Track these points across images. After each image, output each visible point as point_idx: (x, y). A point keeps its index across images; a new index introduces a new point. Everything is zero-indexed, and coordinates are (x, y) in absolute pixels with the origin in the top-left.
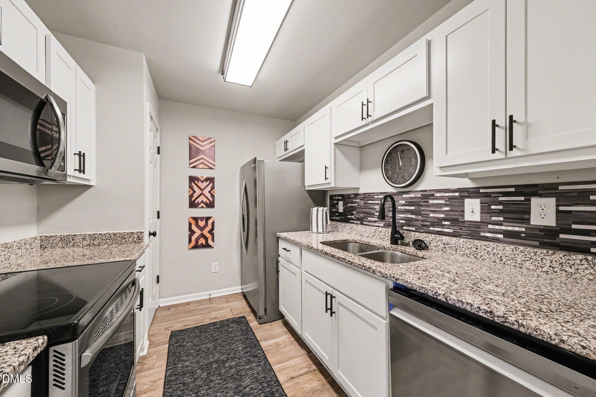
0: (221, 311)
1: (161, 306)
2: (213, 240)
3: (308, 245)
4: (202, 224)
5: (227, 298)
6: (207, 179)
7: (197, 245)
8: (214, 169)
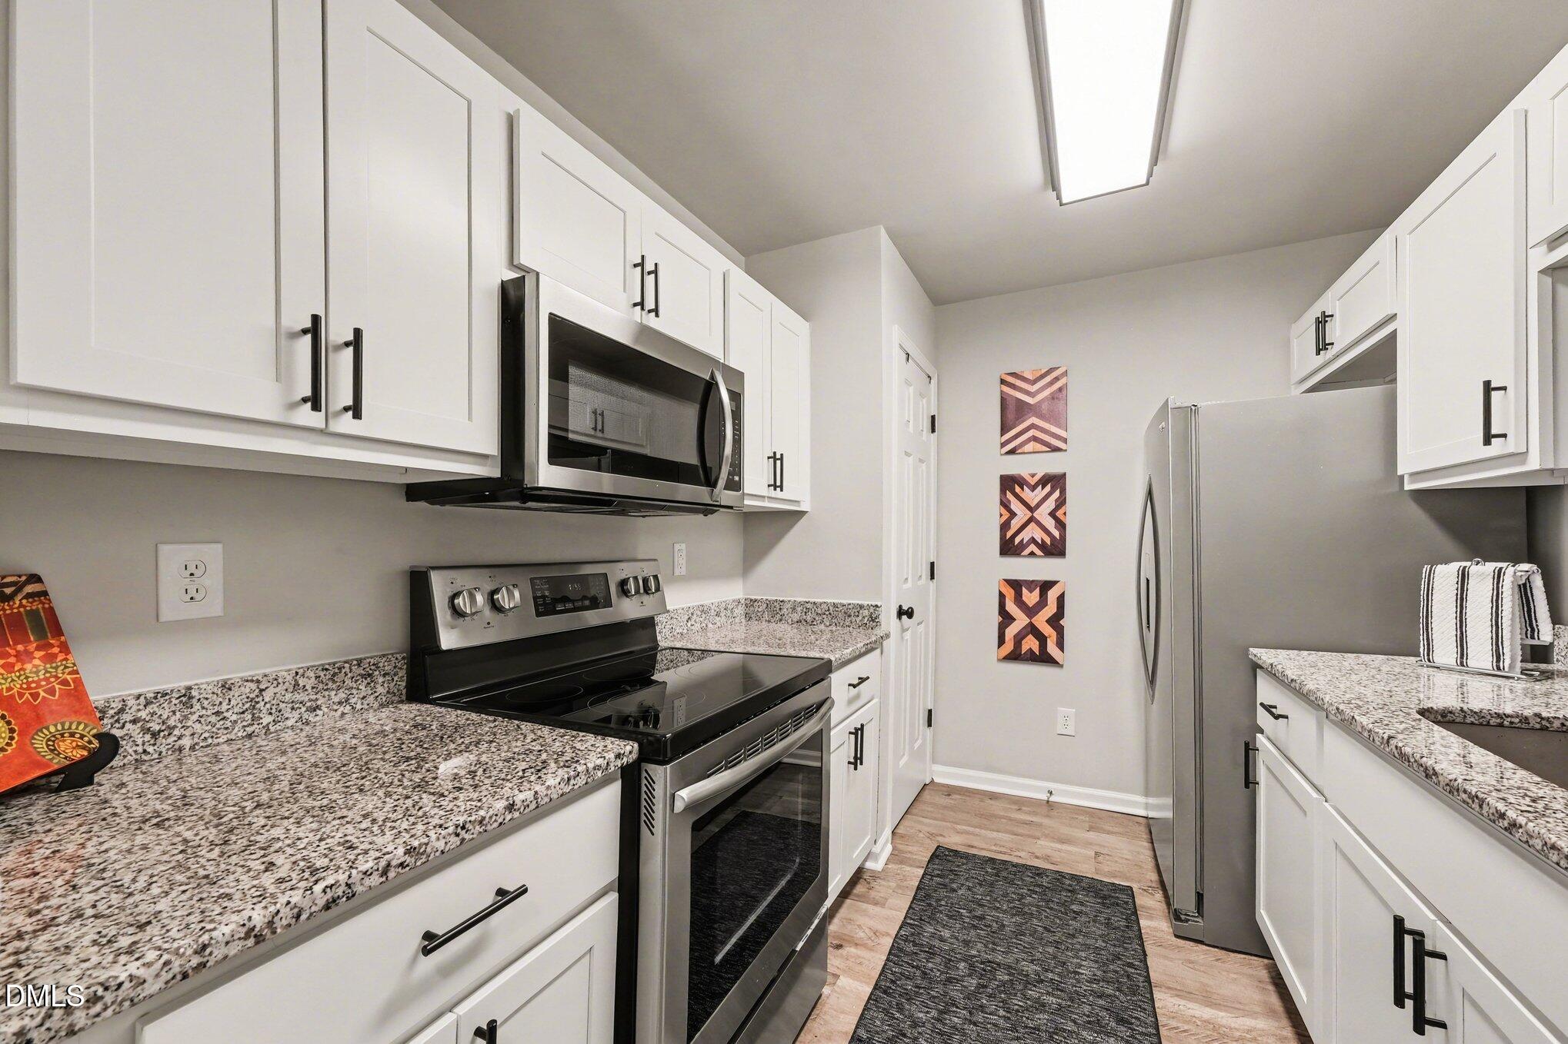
0: (1065, 847)
1: (937, 780)
2: (1060, 645)
3: (1338, 709)
4: (1031, 598)
5: (1096, 818)
6: (1045, 480)
7: (1018, 653)
8: (1066, 450)
